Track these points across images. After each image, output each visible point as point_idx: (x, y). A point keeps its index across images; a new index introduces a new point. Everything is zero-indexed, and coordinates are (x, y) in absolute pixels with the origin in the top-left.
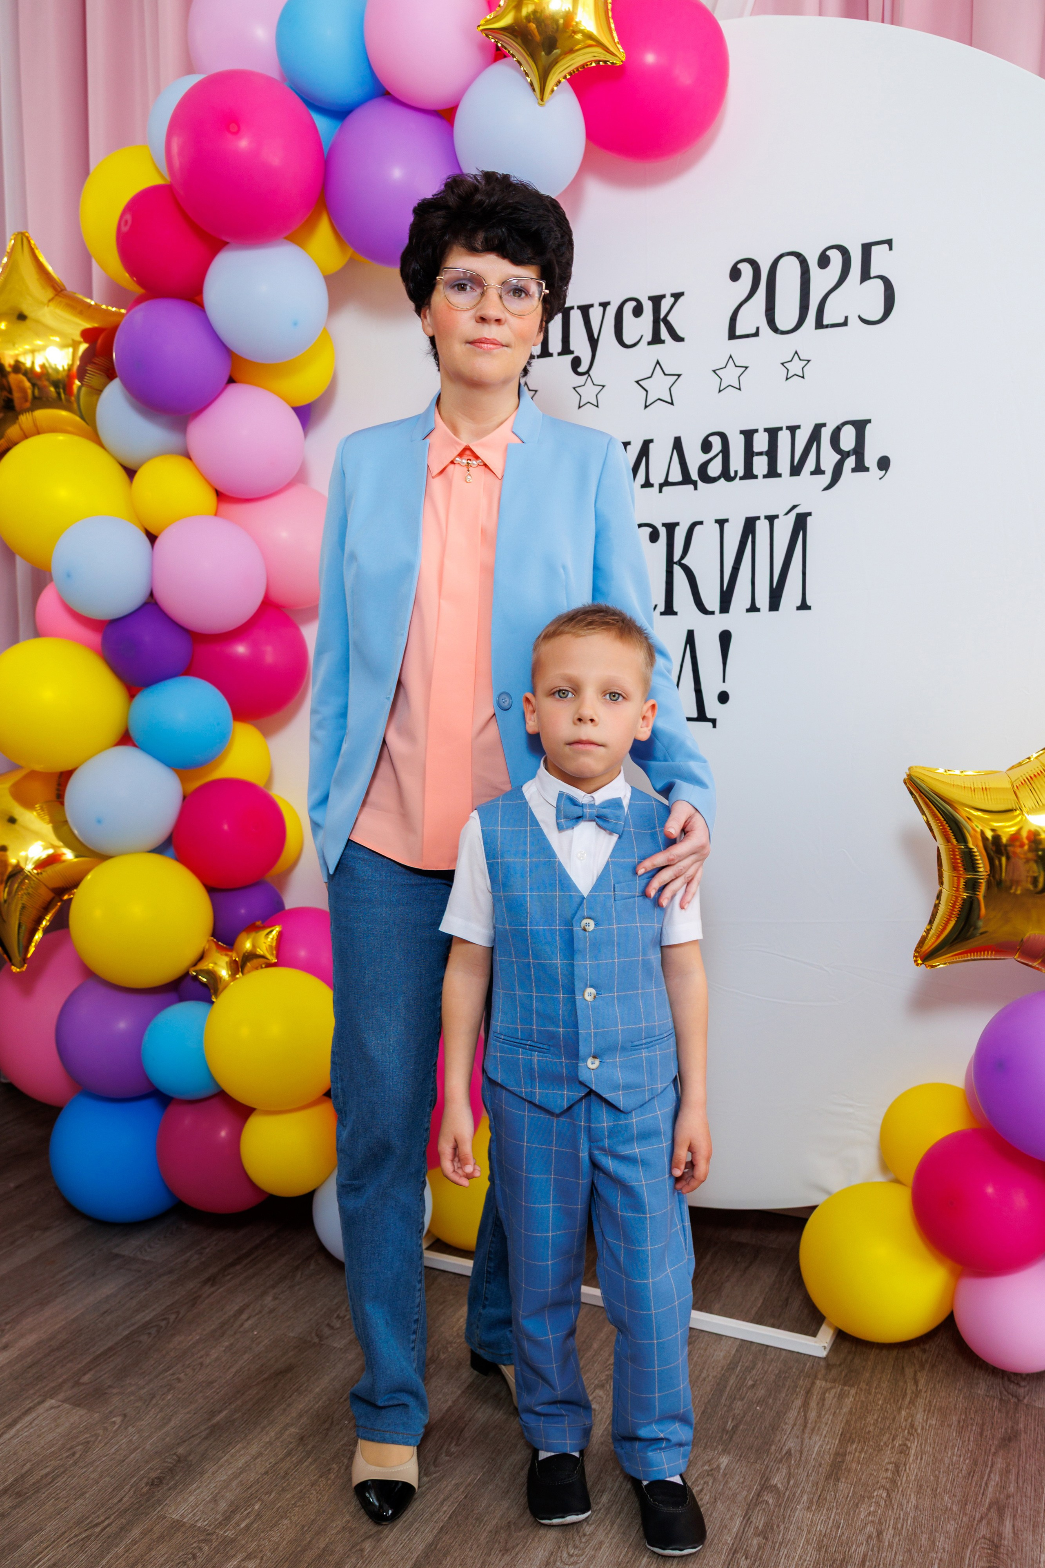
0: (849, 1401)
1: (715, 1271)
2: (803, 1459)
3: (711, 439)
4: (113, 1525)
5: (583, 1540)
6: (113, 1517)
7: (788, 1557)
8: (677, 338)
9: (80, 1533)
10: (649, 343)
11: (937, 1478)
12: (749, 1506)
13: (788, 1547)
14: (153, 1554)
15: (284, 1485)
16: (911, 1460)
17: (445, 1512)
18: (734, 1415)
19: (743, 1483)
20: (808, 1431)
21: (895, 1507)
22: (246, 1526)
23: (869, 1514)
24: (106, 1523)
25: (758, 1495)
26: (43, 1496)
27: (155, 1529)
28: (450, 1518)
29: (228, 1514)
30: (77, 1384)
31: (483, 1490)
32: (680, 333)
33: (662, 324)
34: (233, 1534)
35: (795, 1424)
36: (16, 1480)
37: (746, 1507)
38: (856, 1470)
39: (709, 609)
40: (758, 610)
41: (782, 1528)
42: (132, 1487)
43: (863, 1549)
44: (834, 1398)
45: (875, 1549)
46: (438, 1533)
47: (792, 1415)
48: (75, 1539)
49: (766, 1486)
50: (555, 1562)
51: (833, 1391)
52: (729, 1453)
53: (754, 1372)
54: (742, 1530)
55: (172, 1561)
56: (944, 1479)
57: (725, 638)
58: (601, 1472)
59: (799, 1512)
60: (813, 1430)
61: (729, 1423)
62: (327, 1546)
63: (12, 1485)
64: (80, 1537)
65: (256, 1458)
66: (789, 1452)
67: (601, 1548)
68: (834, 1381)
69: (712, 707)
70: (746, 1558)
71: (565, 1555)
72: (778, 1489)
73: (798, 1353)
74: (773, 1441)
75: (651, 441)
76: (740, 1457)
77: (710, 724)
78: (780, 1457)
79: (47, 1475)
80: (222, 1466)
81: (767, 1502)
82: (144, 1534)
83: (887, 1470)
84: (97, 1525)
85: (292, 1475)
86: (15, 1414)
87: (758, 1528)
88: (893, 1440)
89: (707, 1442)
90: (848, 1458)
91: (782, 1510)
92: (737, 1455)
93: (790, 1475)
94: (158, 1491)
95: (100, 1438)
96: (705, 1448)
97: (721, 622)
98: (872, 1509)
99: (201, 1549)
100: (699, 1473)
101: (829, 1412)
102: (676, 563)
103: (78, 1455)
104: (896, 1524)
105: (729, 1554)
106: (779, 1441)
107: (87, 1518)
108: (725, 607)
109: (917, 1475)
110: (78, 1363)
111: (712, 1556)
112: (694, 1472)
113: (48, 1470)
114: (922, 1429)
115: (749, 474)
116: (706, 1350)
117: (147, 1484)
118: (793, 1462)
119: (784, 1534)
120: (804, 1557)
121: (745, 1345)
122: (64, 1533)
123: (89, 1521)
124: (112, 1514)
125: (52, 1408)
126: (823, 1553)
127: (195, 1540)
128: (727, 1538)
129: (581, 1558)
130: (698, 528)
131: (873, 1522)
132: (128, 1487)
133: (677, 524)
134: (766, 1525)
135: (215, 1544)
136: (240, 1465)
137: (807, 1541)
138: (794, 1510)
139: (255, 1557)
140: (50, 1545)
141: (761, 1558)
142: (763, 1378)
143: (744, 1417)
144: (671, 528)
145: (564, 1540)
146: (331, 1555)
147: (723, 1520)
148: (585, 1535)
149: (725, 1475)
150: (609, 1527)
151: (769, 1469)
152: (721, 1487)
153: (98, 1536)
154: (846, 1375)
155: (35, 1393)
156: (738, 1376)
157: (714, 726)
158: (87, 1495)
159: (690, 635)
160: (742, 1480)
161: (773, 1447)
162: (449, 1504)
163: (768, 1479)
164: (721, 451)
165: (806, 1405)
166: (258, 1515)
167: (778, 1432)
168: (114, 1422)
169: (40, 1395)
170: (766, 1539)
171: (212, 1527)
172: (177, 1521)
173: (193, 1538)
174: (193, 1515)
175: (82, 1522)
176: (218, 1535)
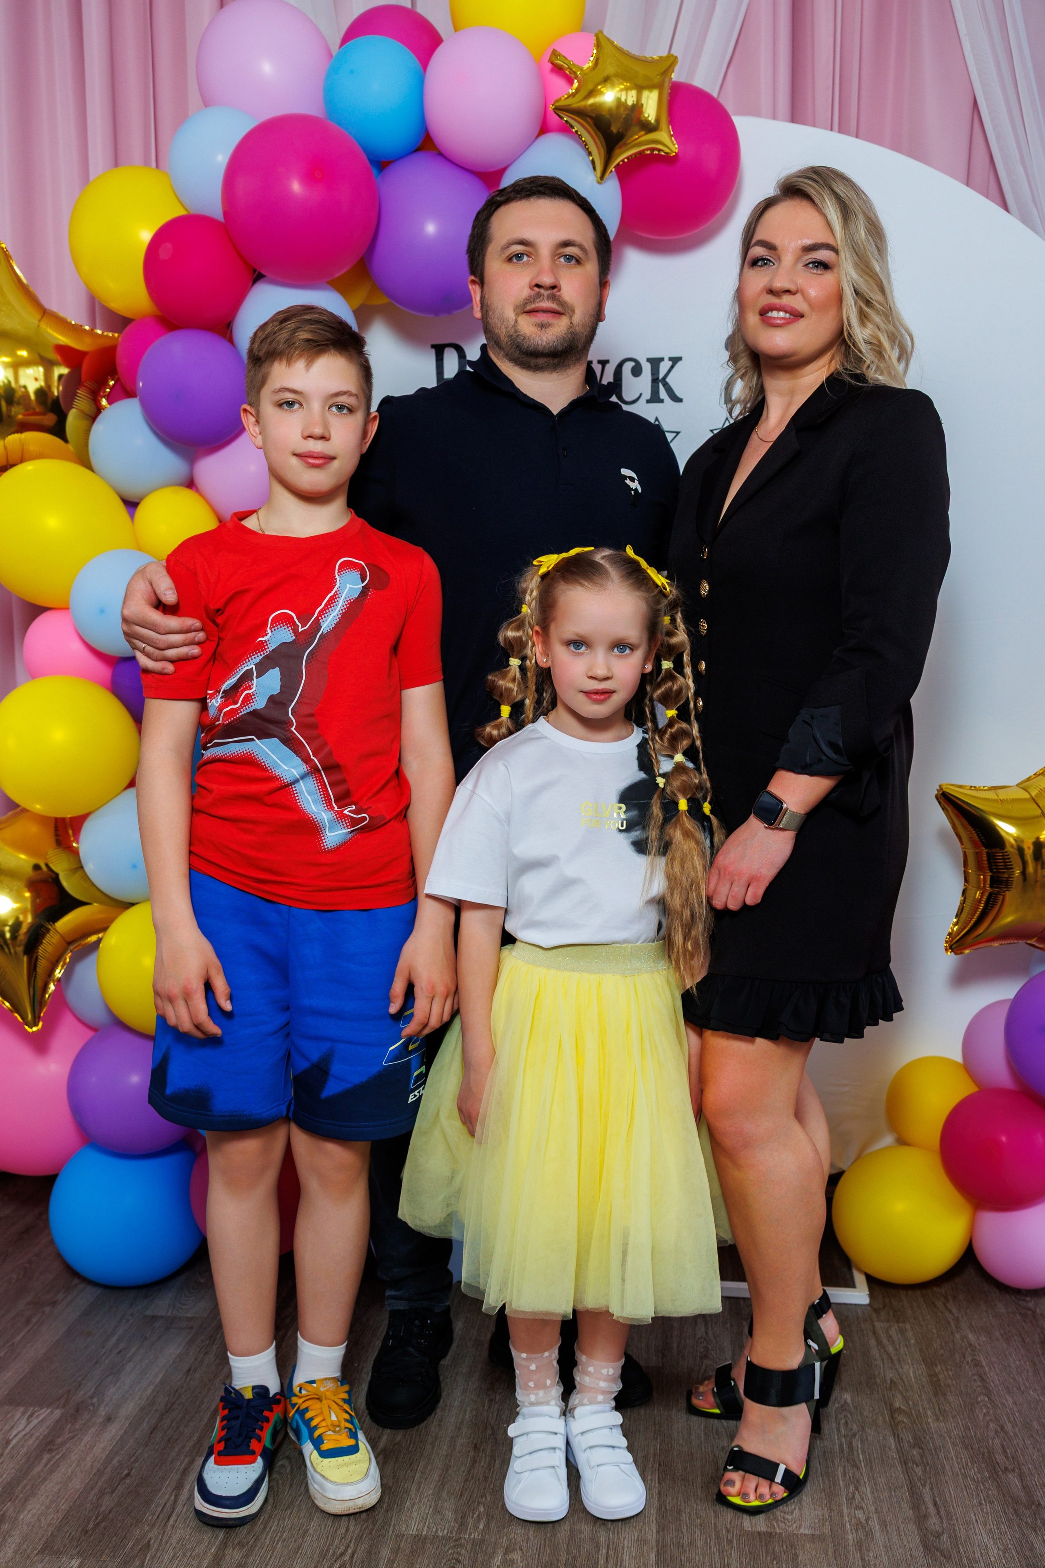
0: (910, 1334)
2: (906, 1384)
4: (359, 1550)
6: (352, 1545)
7: (947, 1458)
11: (1013, 1378)
12: (892, 1427)
13: (943, 1452)
15: (492, 1486)
16: (987, 1369)
17: (651, 1480)
19: (874, 1410)
20: (896, 1362)
21: (1000, 1406)
22: (485, 1526)
23: (985, 1414)
24: (350, 1551)
25: (893, 1418)
26: (268, 1540)
27: (402, 1546)
28: (659, 1483)
29: (460, 1520)
31: (670, 1457)
34: (478, 1536)
35: (883, 1360)
37: (890, 1428)
38: (953, 1384)
41: (928, 1437)
43: (997, 1441)
44: (897, 1334)
45: (1006, 1439)
46: (659, 1497)
47: (875, 1352)
49: (893, 1411)
51: (893, 1329)
52: (847, 1391)
54: (899, 1447)
56: (1021, 1379)
59: (933, 1424)
60: (899, 1361)
65: (447, 1470)
66: (892, 1381)
68: (888, 1321)
70: (917, 1466)
72: (904, 1410)
73: (845, 1304)
74: (874, 1375)
76: (858, 1391)
78: (888, 1386)
80: (419, 1483)
81: (903, 1422)
82: (396, 1551)
83: (975, 1380)
84: (342, 1554)
85: (492, 1477)
86: (175, 1477)
87: (910, 1442)
88: (964, 1357)
90: (941, 1377)
91: (919, 1425)
92: (854, 1390)
93: (906, 1399)
94: (378, 1515)
98: (984, 1411)
101: (901, 1345)
104: (1008, 1418)
105: (902, 1466)
106: (879, 1373)
109: (999, 1380)
110: (200, 1421)
111: (890, 1469)
114: (979, 1345)
118: (901, 1388)
119: (933, 1443)
120: (959, 1456)
124: (350, 1541)
126: (970, 1450)
127: (447, 1547)
128: (892, 1454)
131: (991, 1420)
134: (915, 1438)
135: (469, 1547)
136: (437, 1479)
137: (954, 1444)
138: (928, 1423)
139: (514, 1549)
141: (928, 1464)
146: (580, 1533)
147: (879, 1442)
149: (856, 1408)
151: (887, 1397)
153: (351, 1563)
154: (894, 1316)
155: (178, 1455)
158: (311, 1532)
160: (871, 1409)
161: (878, 1380)
162: (650, 1473)
163: (891, 1405)
165: (879, 1342)
166: (488, 1515)
168: (283, 1466)
169: (186, 1456)
170: (922, 1449)
171: (454, 1533)
172: (418, 1535)
173: (445, 1546)
174: (428, 1527)
175: (325, 1556)
176: (465, 1539)
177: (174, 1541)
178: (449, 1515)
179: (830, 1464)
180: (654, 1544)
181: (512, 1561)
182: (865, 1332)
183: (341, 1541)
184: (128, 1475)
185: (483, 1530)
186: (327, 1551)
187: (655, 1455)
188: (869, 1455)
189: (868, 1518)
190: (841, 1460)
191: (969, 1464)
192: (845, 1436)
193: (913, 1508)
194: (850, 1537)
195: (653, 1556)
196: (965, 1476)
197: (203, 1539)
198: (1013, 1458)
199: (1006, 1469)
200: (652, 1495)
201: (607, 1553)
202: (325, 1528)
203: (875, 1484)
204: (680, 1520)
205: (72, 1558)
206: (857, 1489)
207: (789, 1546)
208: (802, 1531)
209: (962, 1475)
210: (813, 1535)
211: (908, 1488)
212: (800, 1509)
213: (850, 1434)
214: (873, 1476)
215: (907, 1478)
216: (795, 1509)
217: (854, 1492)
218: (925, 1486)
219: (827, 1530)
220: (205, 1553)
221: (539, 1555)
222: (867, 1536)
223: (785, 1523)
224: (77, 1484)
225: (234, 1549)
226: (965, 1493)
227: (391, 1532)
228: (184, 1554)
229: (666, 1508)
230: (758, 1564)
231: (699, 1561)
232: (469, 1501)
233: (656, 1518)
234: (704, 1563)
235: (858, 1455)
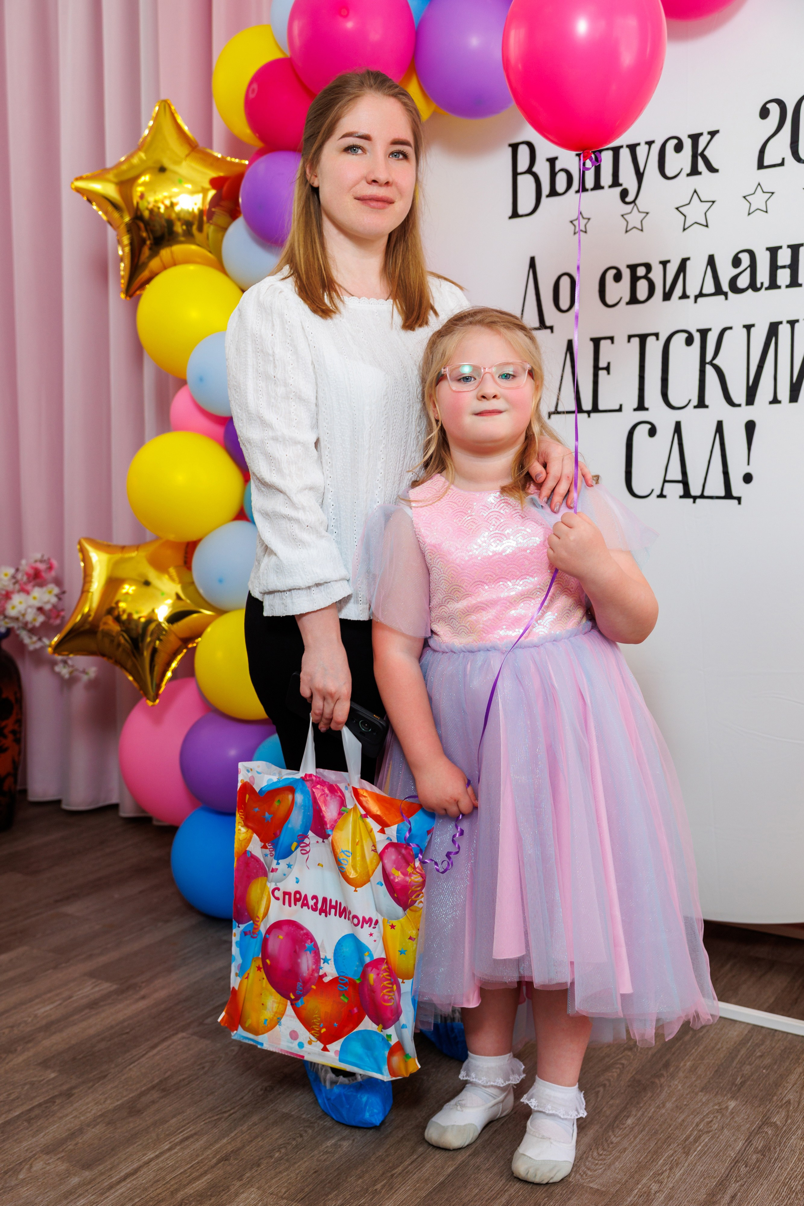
1: (734, 976)
3: (740, 255)
4: (238, 1113)
5: (611, 1146)
6: (237, 1108)
8: (712, 169)
9: (213, 1116)
10: (688, 175)
12: (751, 1134)
13: (782, 1162)
14: (269, 1132)
18: (743, 1074)
19: (747, 1119)
24: (232, 1111)
25: (760, 1128)
26: (183, 1092)
30: (201, 1024)
32: (715, 165)
33: (700, 159)
35: (795, 1084)
36: (161, 1081)
37: (748, 1134)
39: (736, 401)
40: (779, 402)
41: (778, 1149)
42: (250, 1090)
47: (793, 1077)
48: (209, 1120)
49: (766, 1122)
50: (587, 1158)
52: (737, 1099)
53: (763, 1047)
54: (744, 1149)
55: (284, 1137)
57: (750, 427)
58: (627, 1104)
59: (793, 1140)
61: (739, 1079)
63: (157, 1084)
64: (213, 1119)
66: (789, 1102)
67: (625, 1152)
69: (738, 487)
70: (746, 1166)
71: (595, 1154)
72: (777, 1125)
74: (775, 1093)
75: (688, 259)
76: (746, 1102)
77: (736, 502)
78: (780, 1104)
79: (184, 1080)
81: (766, 1133)
82: (262, 1120)
84: (225, 1112)
86: (156, 1040)
87: (757, 1148)
89: (718, 1091)
91: (779, 1138)
92: (743, 1101)
93: (788, 1117)
95: (222, 1059)
96: (716, 1095)
97: (746, 413)
99: (306, 1132)
100: (710, 1110)
102: (708, 363)
103: (206, 1069)
105: (731, 1163)
106: (781, 1094)
107: (217, 1108)
108: (750, 399)
111: (717, 1163)
112: (705, 1109)
113: (184, 1077)
115: (773, 285)
116: (722, 1029)
117: (261, 1090)
118: (791, 1108)
119: (779, 1154)
121: (756, 1029)
122: (201, 1115)
123: (219, 1108)
124: (237, 1106)
125: (183, 1038)
128: (731, 1153)
129: (609, 1157)
130: (727, 333)
132: (246, 1091)
133: (710, 330)
134: (765, 1147)
135: (316, 1130)
137: (799, 1160)
138: (789, 1139)
139: (348, 1139)
140: (191, 1122)
141: (758, 1167)
142: (770, 1051)
143: (752, 1076)
144: (704, 333)
145: (594, 1145)
147: (727, 1142)
148: (612, 1143)
149: (732, 1113)
150: (632, 1140)
151: (770, 1112)
152: (728, 1120)
153: (227, 1118)
156: (748, 1049)
157: (739, 503)
158: (216, 1094)
159: (720, 425)
160: (746, 1117)
161: (775, 1098)
163: (769, 1118)
164: (749, 266)
167: (780, 1088)
168: (233, 1050)
170: (764, 1156)
176: (319, 1124)
177: (123, 1078)
179: (665, 1146)
181: (340, 1146)
182: (800, 1061)
184: (127, 1033)
188: (708, 1149)
189: (660, 1191)
190: (678, 1146)
193: (708, 1195)
194: (629, 1200)
195: (450, 1170)
196: (784, 1184)
201: (417, 1158)
203: (691, 1170)
205: (54, 1072)
206: (671, 1169)
207: (569, 1192)
208: (591, 1185)
210: (598, 1190)
211: (719, 1180)
212: (605, 1170)
213: (706, 1130)
214: (696, 1163)
215: (727, 1172)
216: (601, 1168)
217: (666, 1170)
218: (738, 1182)
219: (613, 1190)
220: (137, 1089)
223: (582, 1176)
224: (92, 1031)
225: (158, 1091)
226: (772, 1196)
228: (123, 1087)
234: (487, 1184)
235: (698, 1146)
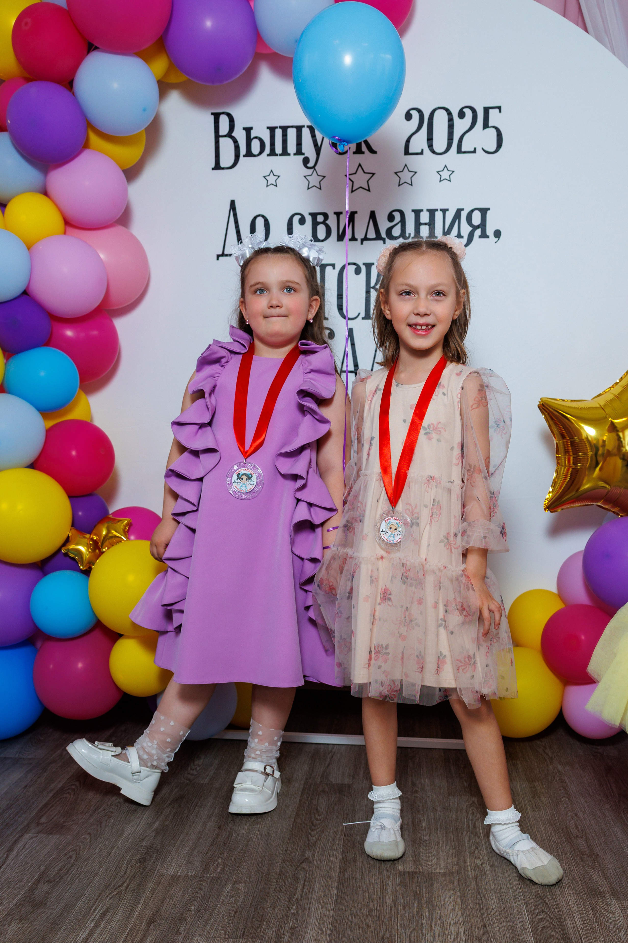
3: (393, 213)
4: (132, 884)
6: (128, 881)
8: (372, 151)
10: (355, 153)
14: (172, 892)
15: (229, 848)
16: (568, 783)
21: (576, 803)
22: (221, 870)
23: (565, 808)
24: (126, 884)
26: (68, 879)
27: (162, 881)
29: (204, 867)
30: (39, 824)
32: (374, 149)
33: (363, 143)
34: (216, 875)
36: (41, 875)
42: (127, 865)
62: (280, 870)
64: (114, 894)
65: (199, 840)
75: (356, 212)
82: (158, 884)
84: (120, 886)
85: (229, 844)
94: (148, 864)
95: (82, 847)
99: (201, 885)
103: (74, 857)
113: (59, 868)
117: (136, 862)
122: (101, 893)
123: (112, 885)
124: (127, 879)
127: (194, 881)
132: (124, 866)
135: (209, 881)
139: (240, 882)
144: (369, 266)
146: (286, 873)
153: (126, 891)
158: (100, 874)
164: (400, 221)
166: (224, 865)
168: (85, 838)
171: (199, 874)
172: (174, 875)
173: (192, 881)
174: (182, 871)
175: (108, 887)
176: (207, 877)
178: (197, 864)
179: (460, 835)
180: (336, 879)
181: (238, 891)
183: (120, 879)
185: (219, 872)
186: (109, 884)
187: (342, 831)
189: (483, 863)
190: (467, 833)
191: (553, 834)
192: (471, 820)
194: (470, 874)
195: (335, 885)
197: (23, 879)
198: (582, 830)
199: (577, 836)
200: (338, 852)
202: (110, 872)
204: (355, 865)
206: (477, 848)
207: (428, 879)
208: (438, 871)
209: (548, 840)
210: (445, 873)
212: (437, 859)
213: (475, 819)
216: (434, 859)
217: (475, 850)
221: (257, 885)
222: (481, 873)
225: (44, 884)
227: (155, 874)
228: (9, 887)
229: (346, 859)
230: (406, 888)
231: (366, 887)
232: (212, 856)
233: (339, 865)
